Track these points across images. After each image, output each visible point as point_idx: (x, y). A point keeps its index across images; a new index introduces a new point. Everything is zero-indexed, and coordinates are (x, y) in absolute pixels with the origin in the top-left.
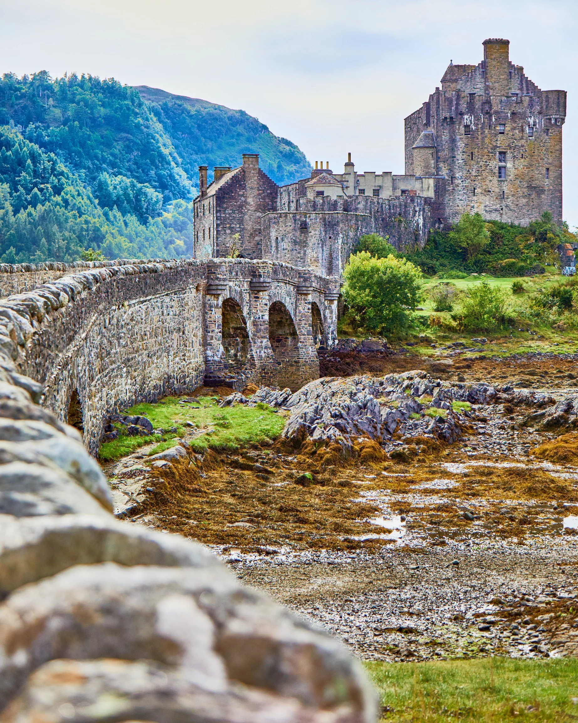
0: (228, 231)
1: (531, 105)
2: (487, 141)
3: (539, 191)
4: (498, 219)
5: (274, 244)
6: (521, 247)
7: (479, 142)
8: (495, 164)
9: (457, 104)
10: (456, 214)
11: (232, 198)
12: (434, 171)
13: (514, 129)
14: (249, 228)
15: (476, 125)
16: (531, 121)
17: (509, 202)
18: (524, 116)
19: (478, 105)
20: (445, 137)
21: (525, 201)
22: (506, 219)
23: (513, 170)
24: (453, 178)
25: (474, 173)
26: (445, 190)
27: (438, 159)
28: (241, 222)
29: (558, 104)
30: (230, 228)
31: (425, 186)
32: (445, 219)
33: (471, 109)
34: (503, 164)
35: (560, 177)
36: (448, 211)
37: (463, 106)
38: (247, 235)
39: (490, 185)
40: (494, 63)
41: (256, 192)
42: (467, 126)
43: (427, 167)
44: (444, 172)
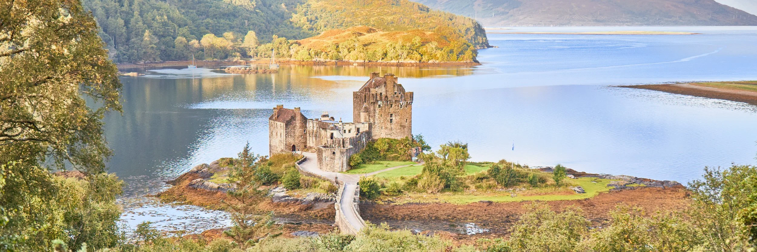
0: (290, 137)
1: (401, 98)
2: (386, 110)
3: (404, 127)
4: (390, 137)
5: (324, 158)
6: (398, 149)
7: (384, 111)
8: (389, 118)
9: (376, 98)
10: (376, 135)
11: (291, 124)
12: (368, 120)
13: (396, 106)
14: (297, 135)
15: (383, 105)
16: (401, 103)
17: (394, 131)
18: (399, 101)
19: (383, 98)
20: (372, 108)
21: (399, 130)
22: (392, 137)
23: (395, 120)
24: (374, 123)
25: (382, 122)
26: (372, 127)
27: (369, 116)
28: (294, 133)
29: (411, 97)
30: (290, 135)
31: (365, 126)
32: (372, 137)
33: (381, 99)
34: (391, 118)
35: (411, 122)
36: (373, 134)
37: (378, 98)
38: (296, 137)
39: (387, 125)
40: (389, 82)
41: (299, 121)
42: (379, 105)
43: (365, 119)
44: (372, 121)
